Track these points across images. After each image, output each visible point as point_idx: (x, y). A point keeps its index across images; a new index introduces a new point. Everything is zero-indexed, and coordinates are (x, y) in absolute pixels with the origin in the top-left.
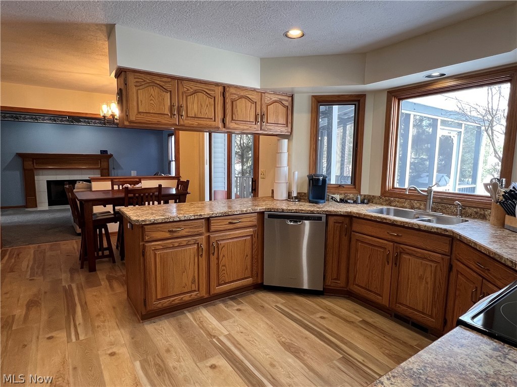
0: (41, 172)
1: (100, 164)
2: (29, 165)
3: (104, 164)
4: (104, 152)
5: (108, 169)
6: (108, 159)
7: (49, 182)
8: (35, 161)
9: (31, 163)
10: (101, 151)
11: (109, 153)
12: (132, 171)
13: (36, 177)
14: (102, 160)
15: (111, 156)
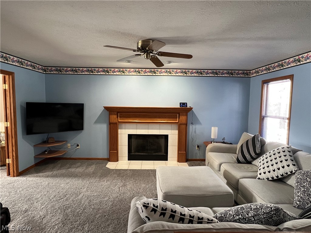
0: (123, 125)
1: (179, 118)
2: (114, 118)
3: (183, 118)
4: (183, 105)
5: (186, 125)
6: (187, 113)
7: (130, 136)
8: (119, 114)
9: (115, 116)
10: (180, 103)
11: (188, 106)
12: (213, 128)
13: (119, 130)
14: (180, 114)
15: (191, 109)
